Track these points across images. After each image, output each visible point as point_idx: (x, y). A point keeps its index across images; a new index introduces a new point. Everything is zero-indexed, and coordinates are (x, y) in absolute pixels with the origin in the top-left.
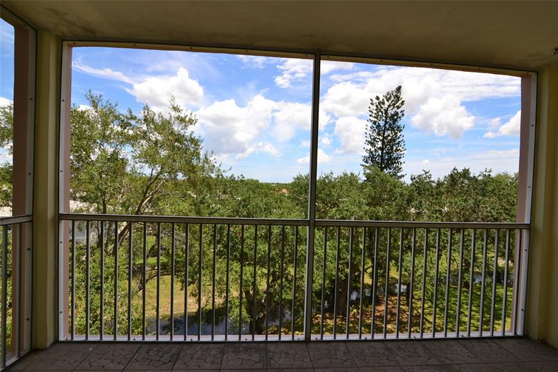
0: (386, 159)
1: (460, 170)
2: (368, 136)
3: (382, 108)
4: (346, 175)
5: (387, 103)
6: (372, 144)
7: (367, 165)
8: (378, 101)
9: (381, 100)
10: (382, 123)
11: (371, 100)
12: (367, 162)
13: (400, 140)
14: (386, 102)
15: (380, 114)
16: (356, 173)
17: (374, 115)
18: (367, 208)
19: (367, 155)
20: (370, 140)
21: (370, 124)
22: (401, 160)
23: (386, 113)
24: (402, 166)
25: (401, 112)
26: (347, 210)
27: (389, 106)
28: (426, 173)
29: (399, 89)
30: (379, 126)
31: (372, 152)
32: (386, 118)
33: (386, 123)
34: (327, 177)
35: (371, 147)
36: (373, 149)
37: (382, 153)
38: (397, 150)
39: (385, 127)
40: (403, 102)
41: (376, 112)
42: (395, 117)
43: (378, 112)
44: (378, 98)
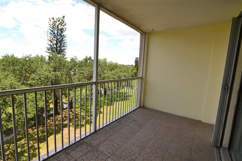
0: (59, 50)
1: (88, 57)
2: (49, 37)
3: (56, 24)
4: (38, 56)
5: (58, 23)
6: (51, 42)
7: (49, 52)
8: (53, 20)
9: (55, 20)
10: (56, 32)
11: (50, 19)
12: (49, 50)
13: (65, 41)
14: (57, 21)
15: (55, 27)
16: (44, 56)
17: (51, 27)
18: (53, 73)
19: (49, 47)
20: (50, 39)
21: (50, 31)
22: (65, 51)
23: (58, 27)
24: (66, 54)
25: (65, 28)
26: (43, 74)
27: (59, 24)
28: (75, 57)
29: (64, 17)
30: (54, 33)
31: (51, 46)
32: (58, 30)
33: (58, 32)
34: (28, 57)
35: (51, 43)
36: (52, 44)
37: (56, 46)
38: (63, 46)
39: (58, 35)
40: (66, 24)
41: (52, 25)
42: (62, 30)
43: (53, 26)
44: (53, 19)
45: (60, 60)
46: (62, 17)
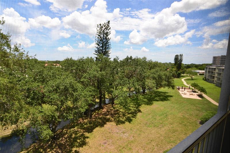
0: (104, 51)
1: (129, 57)
2: (97, 41)
3: (102, 29)
4: (88, 58)
5: (104, 28)
6: (98, 45)
7: (96, 54)
8: (100, 26)
9: (102, 26)
10: (102, 36)
11: (98, 25)
12: (96, 52)
13: (109, 44)
14: (104, 27)
15: (101, 32)
17: (99, 32)
18: (100, 72)
19: (97, 49)
20: (97, 43)
21: (97, 36)
22: (109, 52)
23: (104, 32)
24: (109, 54)
25: (110, 32)
26: (92, 74)
27: (105, 29)
28: (117, 57)
29: (109, 22)
30: (101, 37)
31: (98, 48)
32: (104, 34)
33: (104, 36)
34: (81, 59)
36: (99, 47)
37: (102, 48)
38: (108, 48)
39: (103, 38)
40: (110, 28)
41: (99, 31)
42: (107, 34)
44: (100, 25)
45: (106, 61)
46: (107, 22)
